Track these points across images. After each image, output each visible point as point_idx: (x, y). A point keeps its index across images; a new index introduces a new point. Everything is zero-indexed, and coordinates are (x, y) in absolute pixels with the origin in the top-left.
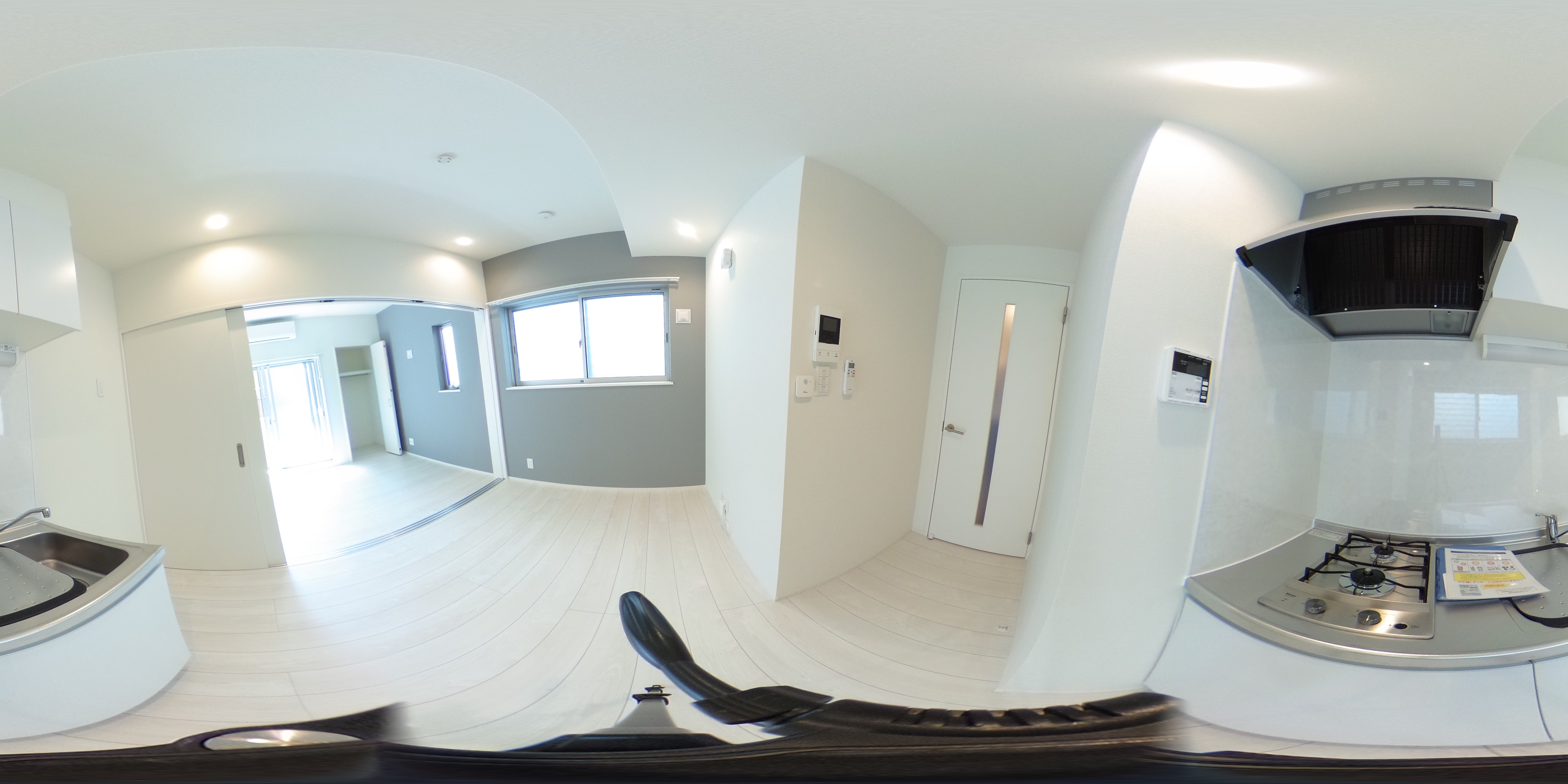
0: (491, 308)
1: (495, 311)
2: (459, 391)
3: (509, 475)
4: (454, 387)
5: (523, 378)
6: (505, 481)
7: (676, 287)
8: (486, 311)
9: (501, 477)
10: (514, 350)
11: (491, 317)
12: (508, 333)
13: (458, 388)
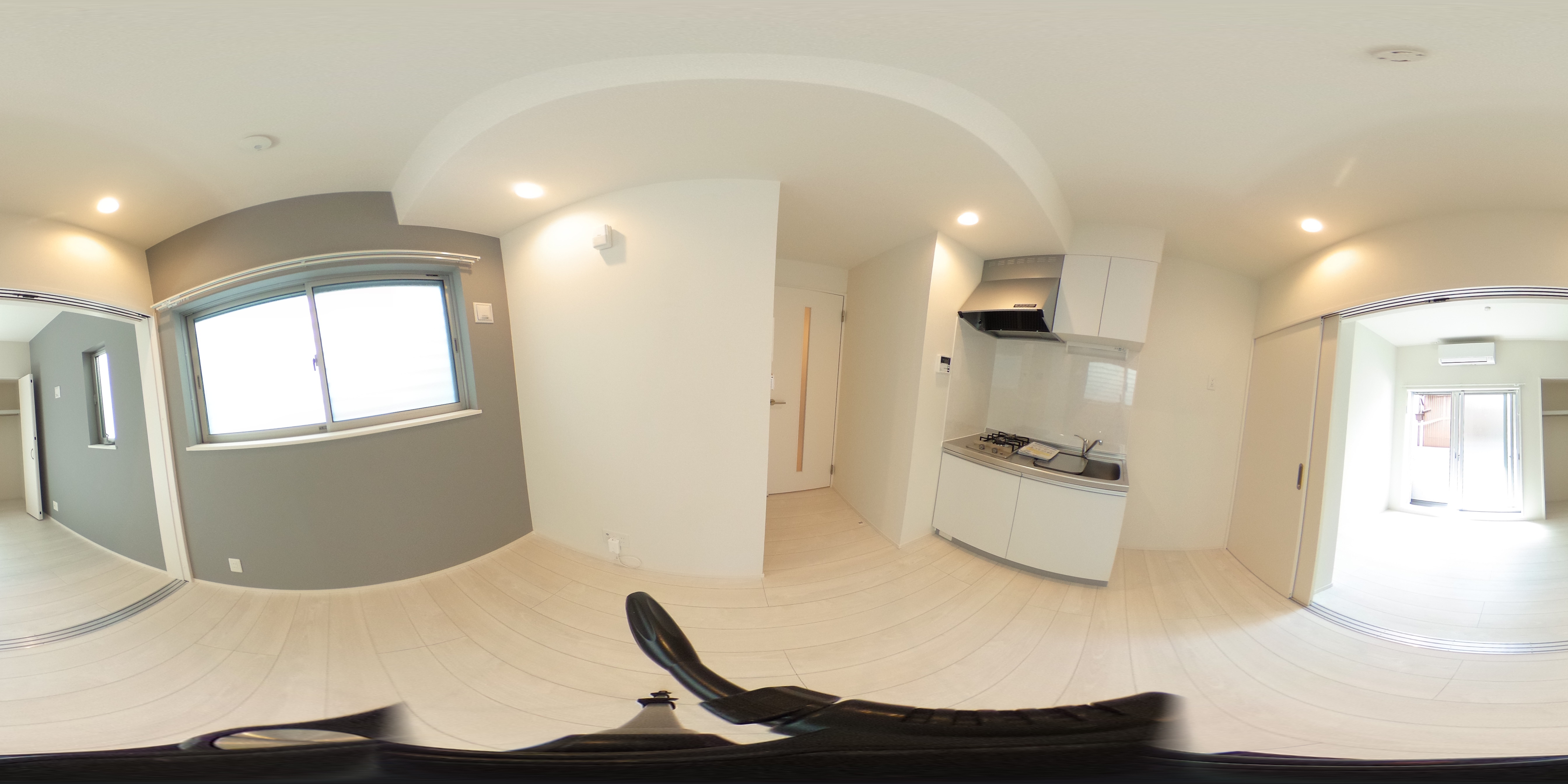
0: (159, 314)
1: (167, 319)
2: (113, 447)
3: (194, 575)
4: (109, 442)
5: (216, 427)
6: (187, 585)
7: (470, 272)
8: (153, 321)
9: (181, 578)
10: (197, 382)
11: (160, 329)
12: (188, 355)
13: (113, 444)
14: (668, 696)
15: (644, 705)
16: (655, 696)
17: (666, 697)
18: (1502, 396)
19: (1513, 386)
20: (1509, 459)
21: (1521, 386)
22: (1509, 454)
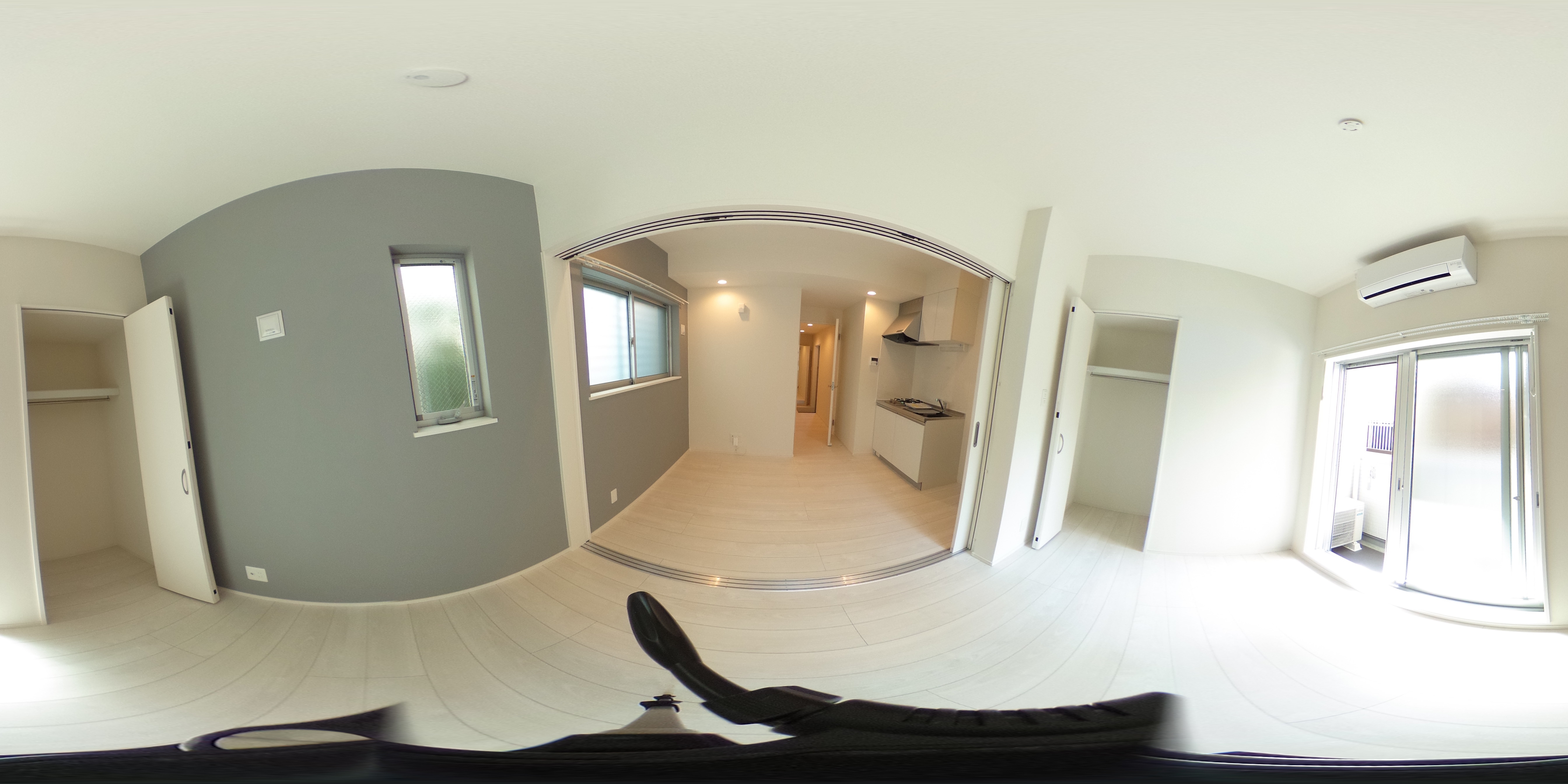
1: (578, 272)
11: (572, 278)
14: (672, 699)
15: (647, 709)
16: (658, 700)
17: (670, 700)
18: (1497, 356)
19: (1517, 326)
20: (1515, 504)
21: (1539, 326)
22: (1515, 492)
